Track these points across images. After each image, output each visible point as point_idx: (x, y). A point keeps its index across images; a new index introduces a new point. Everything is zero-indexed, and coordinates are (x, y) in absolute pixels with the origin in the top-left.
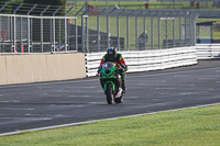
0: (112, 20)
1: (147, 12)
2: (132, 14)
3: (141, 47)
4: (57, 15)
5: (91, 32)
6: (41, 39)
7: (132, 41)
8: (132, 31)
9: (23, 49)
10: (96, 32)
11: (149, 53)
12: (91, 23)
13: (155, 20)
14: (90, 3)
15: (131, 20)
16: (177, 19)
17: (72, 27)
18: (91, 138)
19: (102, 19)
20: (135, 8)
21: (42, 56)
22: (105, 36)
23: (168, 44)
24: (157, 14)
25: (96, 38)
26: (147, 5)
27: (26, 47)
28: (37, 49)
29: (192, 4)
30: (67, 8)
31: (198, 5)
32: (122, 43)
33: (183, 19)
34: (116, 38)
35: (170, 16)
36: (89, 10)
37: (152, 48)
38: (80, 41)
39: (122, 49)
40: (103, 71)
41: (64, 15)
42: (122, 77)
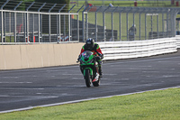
0: (107, 16)
1: (135, 9)
2: (124, 10)
3: (131, 38)
4: (62, 11)
5: (90, 25)
6: (49, 32)
7: (124, 33)
8: (123, 25)
9: (34, 39)
10: (94, 26)
11: (138, 43)
12: (90, 18)
13: (143, 16)
14: (89, 2)
15: (123, 16)
16: (160, 15)
17: (75, 22)
18: (91, 112)
19: (99, 15)
20: (126, 6)
21: (50, 45)
22: (101, 29)
23: (153, 35)
24: (144, 11)
25: (94, 31)
26: (136, 4)
27: (37, 38)
28: (46, 40)
29: (173, 3)
30: (71, 6)
31: (177, 3)
32: (116, 35)
33: (165, 15)
34: (111, 31)
35: (155, 12)
36: (88, 7)
37: (140, 38)
38: (81, 33)
39: (116, 39)
40: (83, 59)
41: (68, 12)
42: (99, 64)
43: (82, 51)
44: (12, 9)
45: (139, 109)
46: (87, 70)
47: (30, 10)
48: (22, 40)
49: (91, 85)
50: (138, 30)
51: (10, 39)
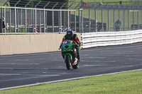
0: (98, 12)
1: (120, 7)
2: (111, 8)
3: (117, 29)
4: (63, 8)
5: (85, 19)
6: (51, 24)
7: (111, 25)
8: (111, 19)
9: (40, 30)
10: (88, 20)
11: (122, 33)
12: (85, 14)
13: (126, 12)
14: (84, 1)
15: (111, 12)
16: (140, 11)
17: (73, 16)
19: (92, 11)
20: (113, 4)
21: (54, 35)
22: (93, 22)
23: (135, 27)
24: (127, 8)
25: (88, 24)
26: (121, 2)
27: (43, 29)
28: (50, 31)
30: (69, 4)
32: (105, 27)
34: (101, 24)
35: (136, 9)
36: (84, 5)
37: (124, 29)
39: (105, 30)
40: (64, 46)
41: (67, 8)
42: (77, 50)
43: (63, 40)
44: (24, 6)
45: (123, 85)
46: (67, 56)
47: (37, 7)
48: (31, 30)
49: (71, 67)
50: (122, 23)
51: (22, 30)
